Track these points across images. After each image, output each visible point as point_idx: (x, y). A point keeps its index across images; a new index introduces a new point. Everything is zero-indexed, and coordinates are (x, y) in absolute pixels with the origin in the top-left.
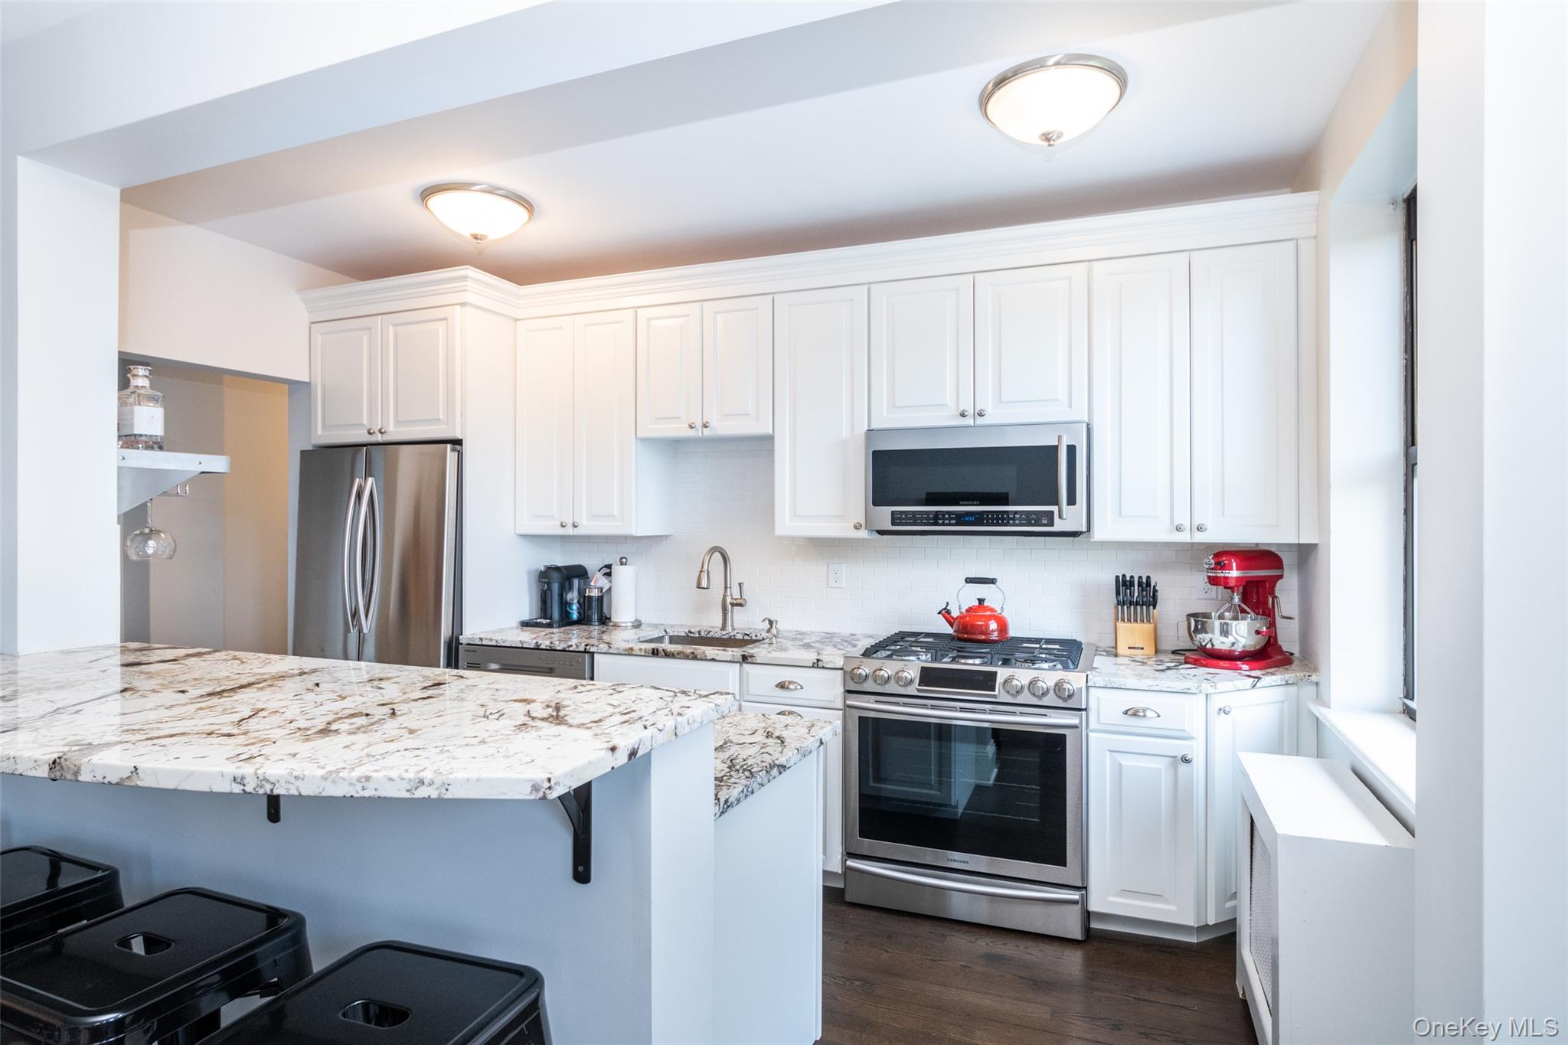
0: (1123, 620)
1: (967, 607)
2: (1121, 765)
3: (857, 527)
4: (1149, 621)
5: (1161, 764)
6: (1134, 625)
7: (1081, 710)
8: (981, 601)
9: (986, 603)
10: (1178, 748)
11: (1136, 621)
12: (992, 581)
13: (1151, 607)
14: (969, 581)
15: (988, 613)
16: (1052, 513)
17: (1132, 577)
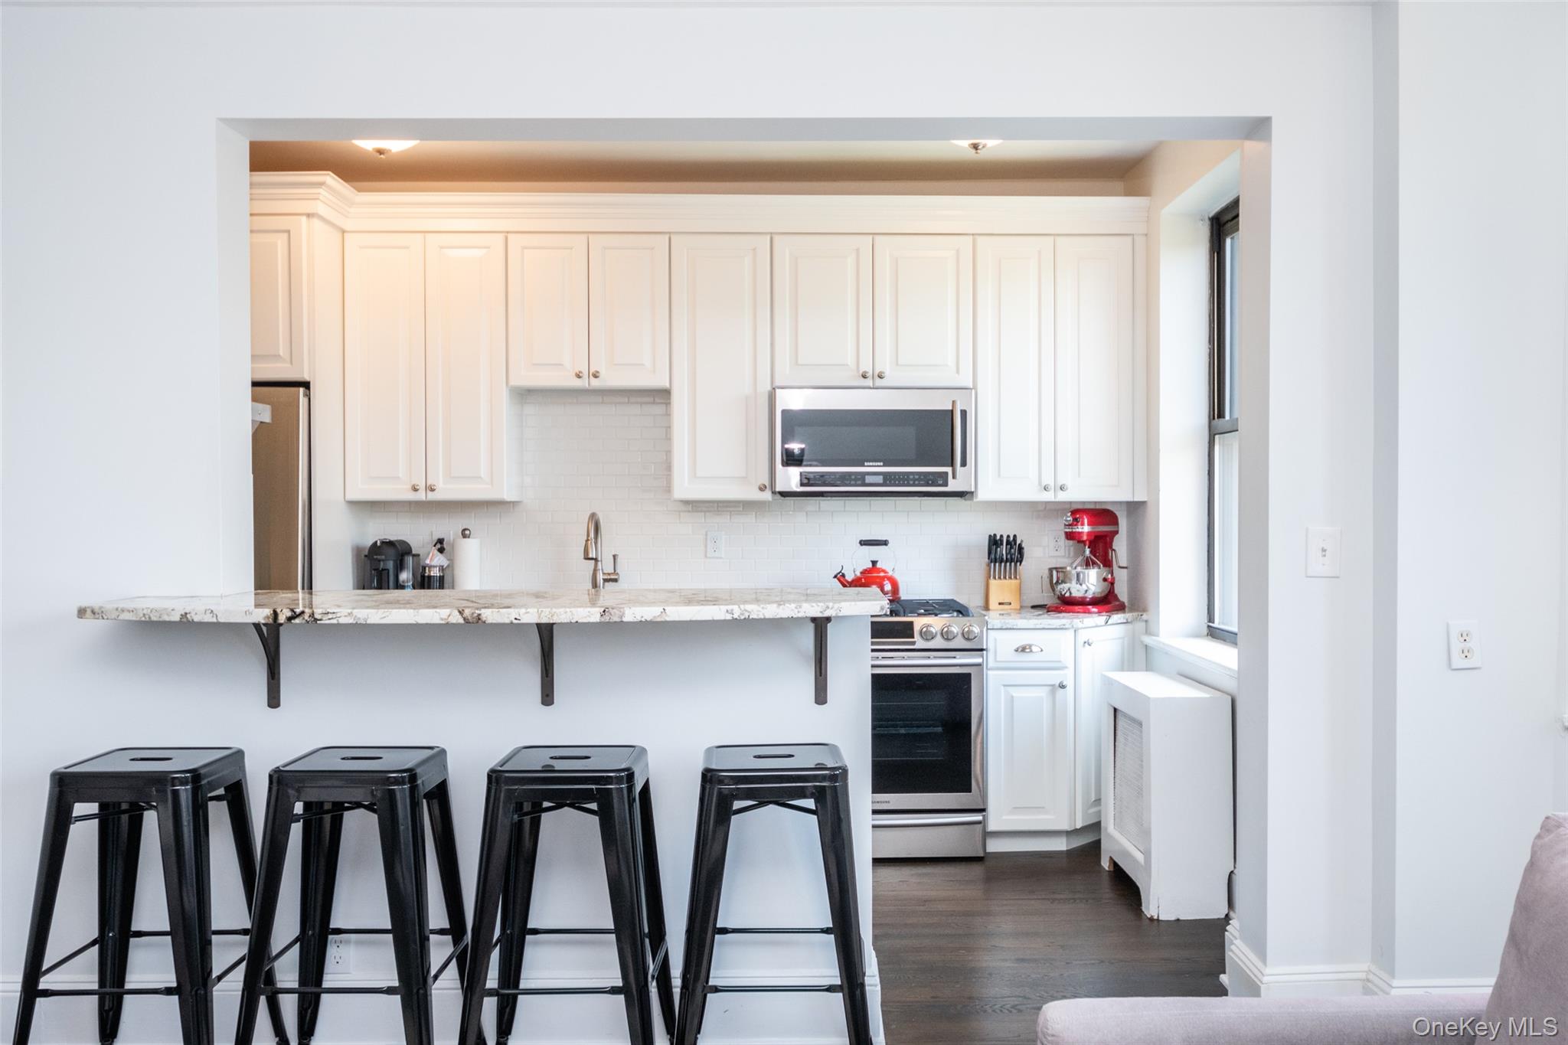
0: (995, 578)
1: (861, 570)
2: (1012, 697)
3: (762, 489)
4: (1016, 578)
5: (1043, 693)
6: (1003, 581)
7: (982, 650)
8: (874, 563)
9: (879, 565)
10: (1055, 677)
11: (1005, 578)
12: (885, 543)
13: (1018, 564)
14: (863, 543)
15: (882, 574)
16: (947, 473)
17: (1001, 536)
